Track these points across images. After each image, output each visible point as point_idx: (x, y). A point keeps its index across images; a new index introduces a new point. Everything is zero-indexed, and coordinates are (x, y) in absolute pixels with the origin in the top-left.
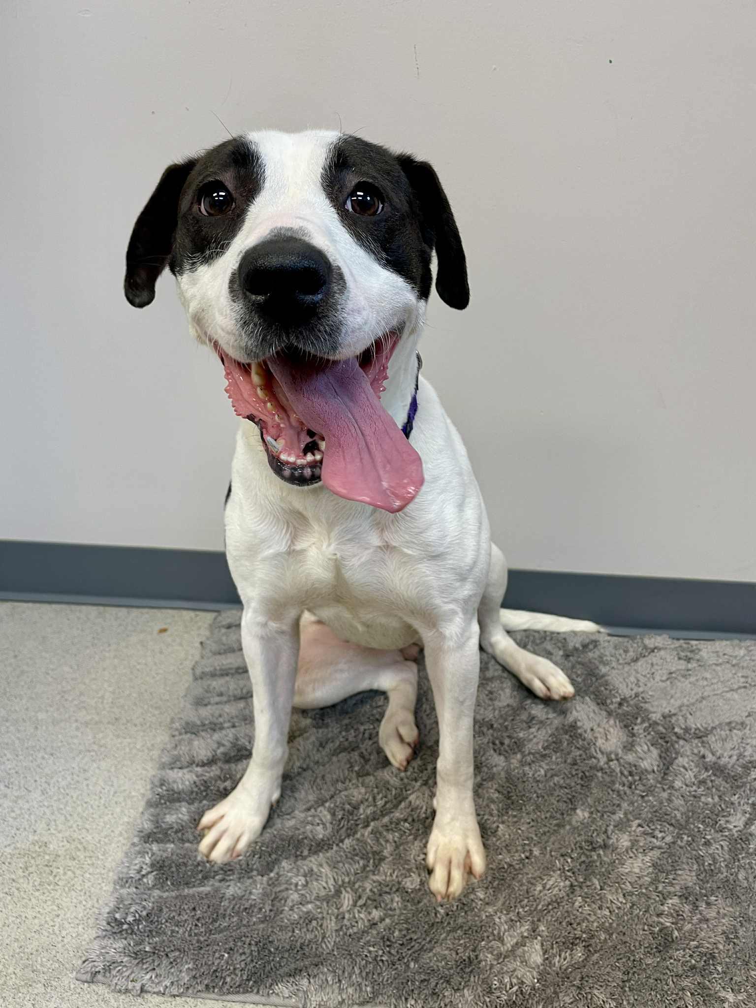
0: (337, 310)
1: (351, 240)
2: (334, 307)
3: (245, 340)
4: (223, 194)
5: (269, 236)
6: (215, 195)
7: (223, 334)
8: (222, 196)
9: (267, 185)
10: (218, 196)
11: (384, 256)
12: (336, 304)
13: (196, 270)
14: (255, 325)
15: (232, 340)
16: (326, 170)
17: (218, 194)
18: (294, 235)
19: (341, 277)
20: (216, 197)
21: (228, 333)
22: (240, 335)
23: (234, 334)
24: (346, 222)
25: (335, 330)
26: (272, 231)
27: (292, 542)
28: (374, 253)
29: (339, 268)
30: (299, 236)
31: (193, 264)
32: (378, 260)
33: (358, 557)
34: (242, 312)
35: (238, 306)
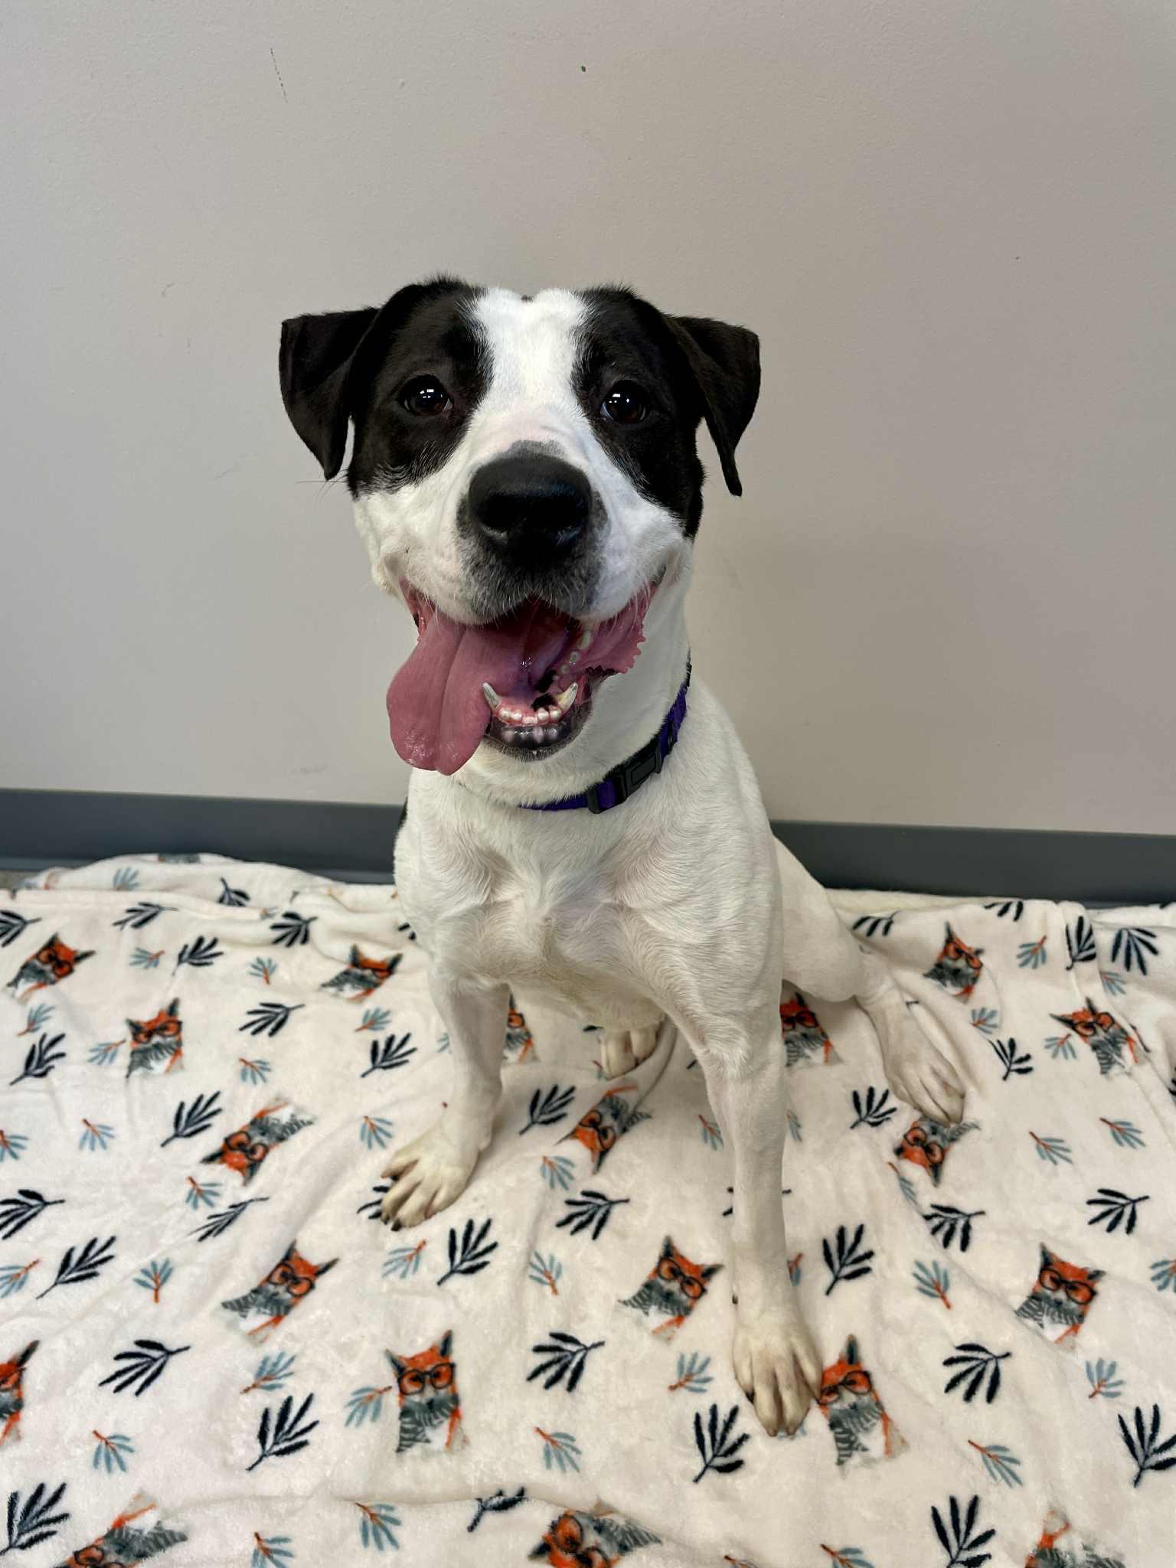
0: (595, 548)
1: (607, 458)
2: (592, 545)
3: (475, 591)
4: (432, 391)
5: (510, 454)
6: (422, 392)
7: (442, 582)
8: (430, 394)
9: (495, 384)
10: (426, 394)
11: (643, 478)
12: (594, 539)
13: (397, 490)
14: (491, 567)
15: (458, 588)
16: (578, 368)
17: (426, 391)
18: (545, 453)
19: (601, 505)
20: (423, 395)
21: (451, 580)
22: (469, 584)
23: (459, 581)
24: (601, 435)
25: (591, 577)
26: (514, 446)
27: (492, 891)
28: (631, 474)
29: (598, 495)
30: (551, 454)
31: (393, 481)
32: (636, 482)
33: (581, 920)
34: (475, 551)
35: (470, 545)
